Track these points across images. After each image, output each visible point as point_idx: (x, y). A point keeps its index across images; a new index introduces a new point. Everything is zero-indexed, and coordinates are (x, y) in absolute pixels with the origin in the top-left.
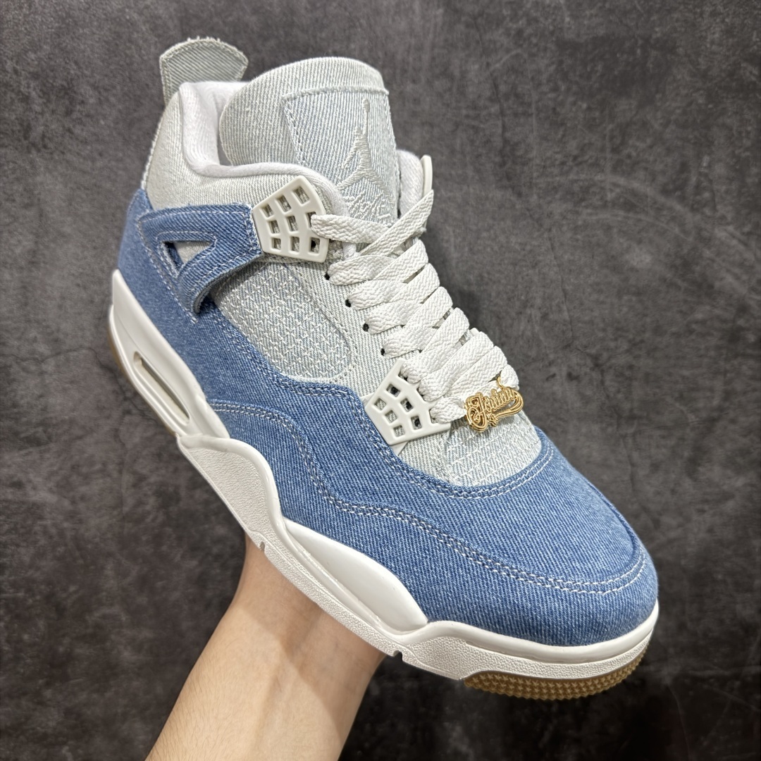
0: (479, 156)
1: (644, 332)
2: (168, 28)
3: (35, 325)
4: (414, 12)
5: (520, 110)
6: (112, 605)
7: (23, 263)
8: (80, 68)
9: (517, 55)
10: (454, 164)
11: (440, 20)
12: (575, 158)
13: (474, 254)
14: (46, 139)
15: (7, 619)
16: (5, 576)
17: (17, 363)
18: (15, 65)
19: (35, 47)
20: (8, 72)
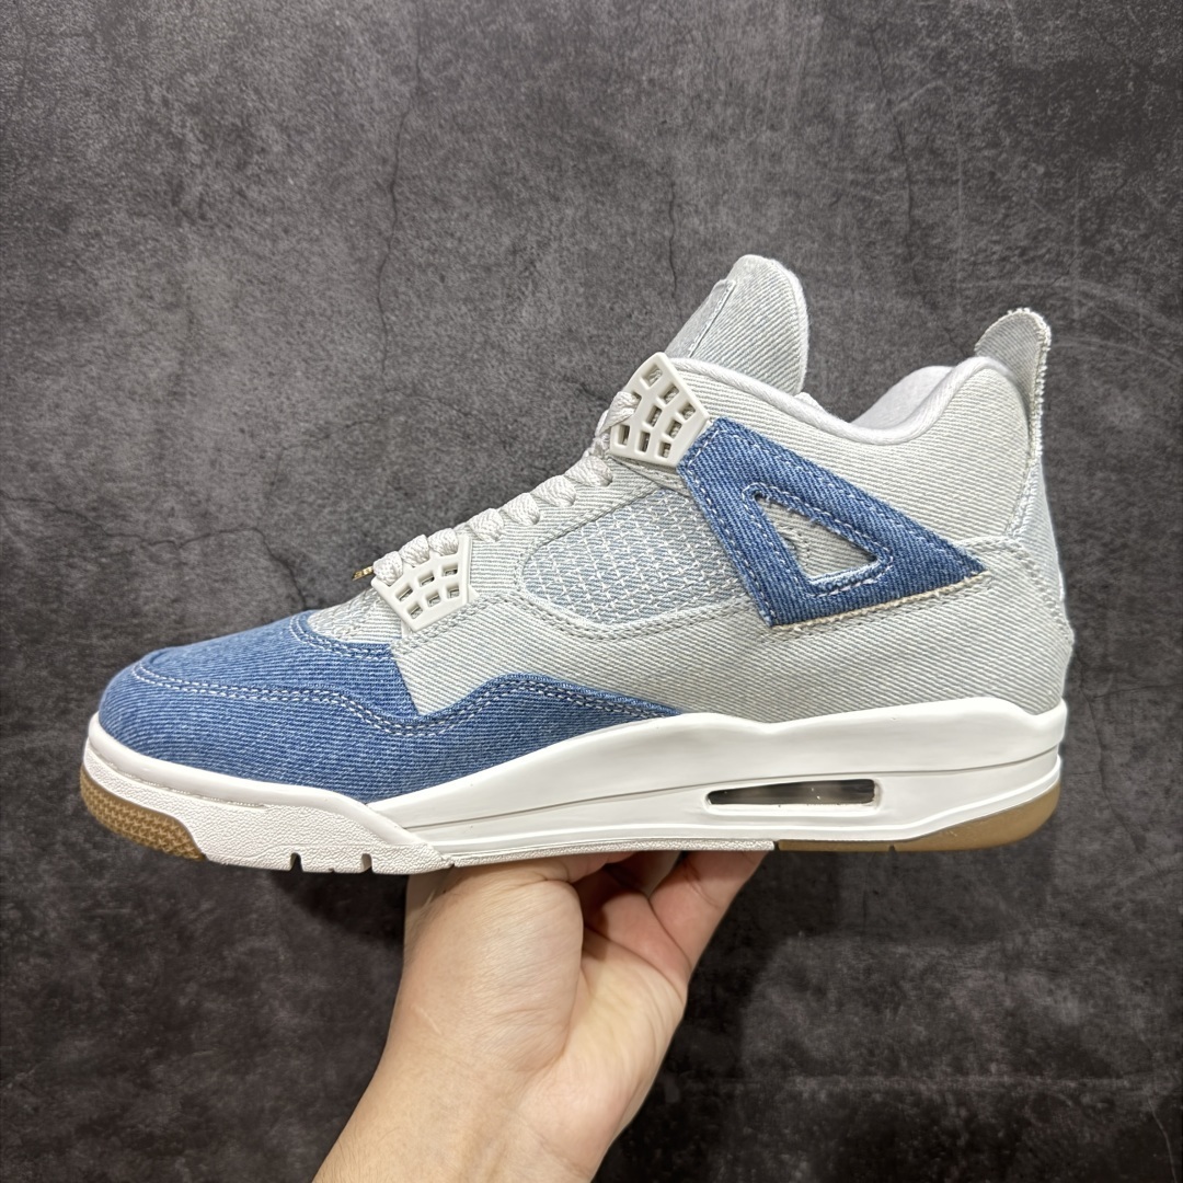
0: (873, 244)
1: (1128, 531)
2: (398, 40)
3: (173, 489)
4: (776, 21)
5: (939, 174)
6: (265, 934)
7: (160, 394)
8: (261, 98)
9: (936, 89)
10: (832, 255)
11: (816, 33)
12: (1024, 252)
13: (858, 397)
14: (205, 206)
15: (103, 948)
16: (104, 881)
17: (142, 547)
18: (165, 93)
19: (196, 66)
20: (153, 103)
